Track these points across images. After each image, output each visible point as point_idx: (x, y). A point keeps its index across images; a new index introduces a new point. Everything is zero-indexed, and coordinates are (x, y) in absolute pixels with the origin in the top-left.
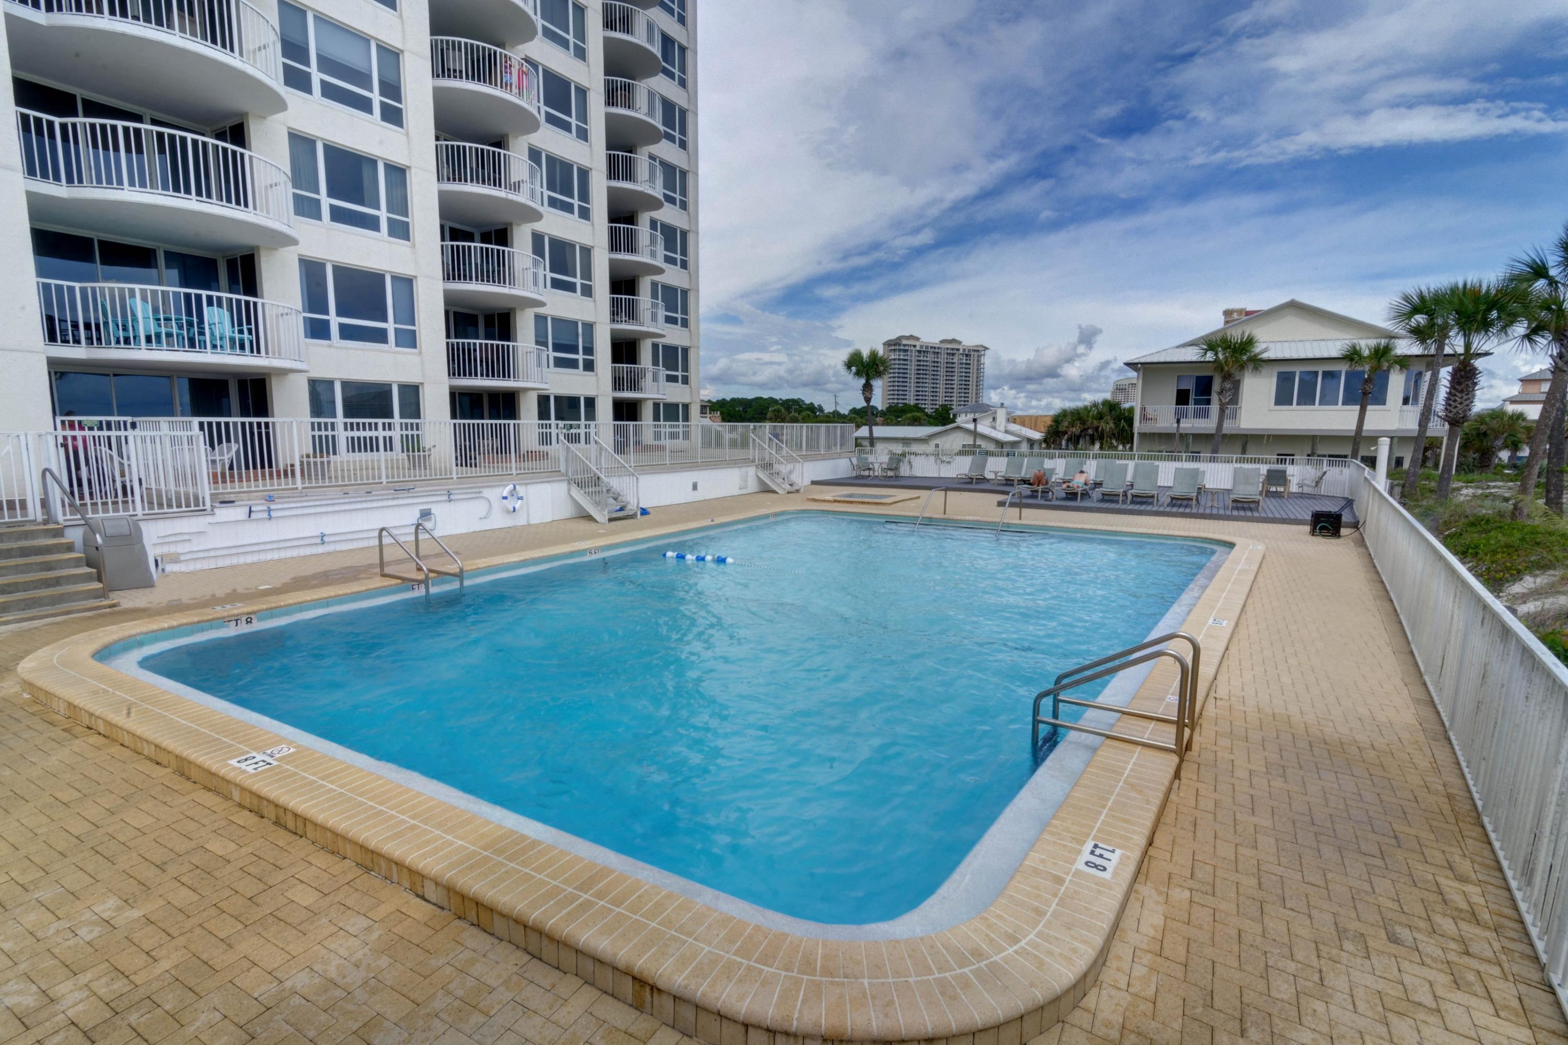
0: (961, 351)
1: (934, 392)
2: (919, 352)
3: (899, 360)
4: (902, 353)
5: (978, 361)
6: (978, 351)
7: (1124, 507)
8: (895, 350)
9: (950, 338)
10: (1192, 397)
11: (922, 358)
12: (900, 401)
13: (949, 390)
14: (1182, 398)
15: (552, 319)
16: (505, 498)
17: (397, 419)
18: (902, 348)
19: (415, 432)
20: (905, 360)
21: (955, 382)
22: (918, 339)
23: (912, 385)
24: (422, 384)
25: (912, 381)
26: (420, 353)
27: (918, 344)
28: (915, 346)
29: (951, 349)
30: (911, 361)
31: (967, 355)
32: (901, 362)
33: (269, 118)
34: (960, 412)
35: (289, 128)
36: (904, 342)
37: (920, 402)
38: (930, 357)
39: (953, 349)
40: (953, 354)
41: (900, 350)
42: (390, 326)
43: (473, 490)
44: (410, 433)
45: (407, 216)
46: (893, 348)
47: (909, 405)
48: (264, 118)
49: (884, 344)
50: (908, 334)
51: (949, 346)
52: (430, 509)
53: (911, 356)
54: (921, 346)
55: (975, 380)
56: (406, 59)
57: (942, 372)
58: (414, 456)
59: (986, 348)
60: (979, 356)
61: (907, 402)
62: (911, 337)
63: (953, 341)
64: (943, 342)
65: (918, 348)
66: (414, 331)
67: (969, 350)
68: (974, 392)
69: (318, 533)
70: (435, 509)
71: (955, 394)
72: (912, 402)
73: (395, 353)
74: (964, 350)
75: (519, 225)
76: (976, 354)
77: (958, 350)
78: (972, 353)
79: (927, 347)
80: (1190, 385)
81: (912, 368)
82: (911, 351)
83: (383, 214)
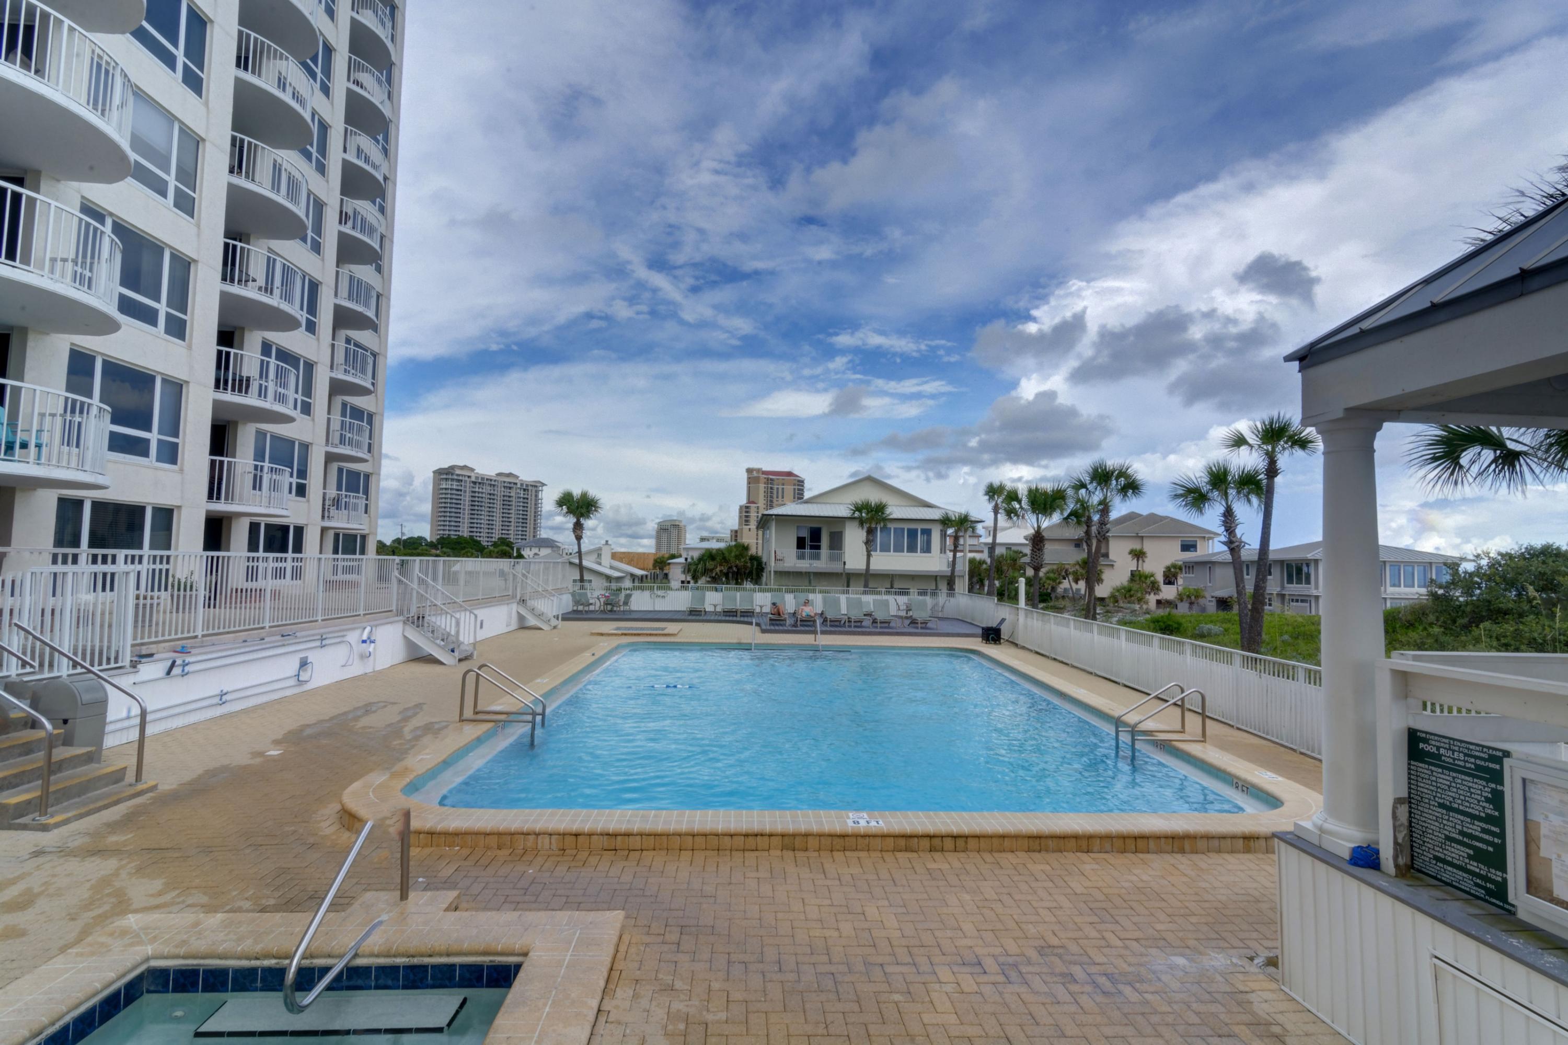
0: (519, 486)
1: (490, 525)
2: (474, 483)
3: (451, 489)
4: (455, 483)
5: (536, 496)
6: (536, 486)
7: (850, 629)
8: (446, 479)
9: (507, 472)
10: (808, 542)
11: (477, 490)
12: (452, 533)
13: (506, 523)
14: (801, 543)
15: (271, 436)
16: (364, 642)
17: (146, 551)
18: (455, 477)
19: (164, 567)
20: (458, 490)
21: (513, 516)
22: (472, 470)
23: (466, 516)
24: (179, 507)
25: (467, 512)
26: (181, 470)
27: (472, 474)
28: (469, 477)
29: (508, 483)
30: (465, 492)
31: (524, 490)
32: (454, 492)
33: (63, 182)
34: (525, 547)
35: (83, 197)
36: (458, 472)
37: (474, 534)
38: (487, 489)
39: (510, 483)
40: (510, 488)
41: (452, 480)
42: (153, 437)
43: (336, 635)
44: (158, 566)
45: (185, 313)
46: (445, 476)
47: (462, 536)
48: (58, 181)
49: (434, 472)
50: (462, 464)
51: (507, 480)
52: (307, 657)
53: (465, 487)
54: (477, 478)
55: (533, 514)
56: (207, 150)
57: (498, 504)
58: (178, 596)
59: (543, 485)
60: (537, 492)
61: (460, 534)
62: (465, 467)
63: (510, 475)
64: (499, 475)
65: (473, 479)
66: (176, 445)
67: (527, 485)
68: (532, 526)
69: (218, 692)
70: (312, 657)
71: (512, 528)
72: (465, 533)
73: (156, 469)
74: (522, 485)
75: (251, 331)
76: (534, 489)
77: (516, 484)
78: (530, 488)
79: (482, 479)
80: (805, 534)
81: (466, 498)
82: (466, 481)
83: (162, 308)
